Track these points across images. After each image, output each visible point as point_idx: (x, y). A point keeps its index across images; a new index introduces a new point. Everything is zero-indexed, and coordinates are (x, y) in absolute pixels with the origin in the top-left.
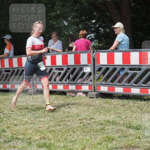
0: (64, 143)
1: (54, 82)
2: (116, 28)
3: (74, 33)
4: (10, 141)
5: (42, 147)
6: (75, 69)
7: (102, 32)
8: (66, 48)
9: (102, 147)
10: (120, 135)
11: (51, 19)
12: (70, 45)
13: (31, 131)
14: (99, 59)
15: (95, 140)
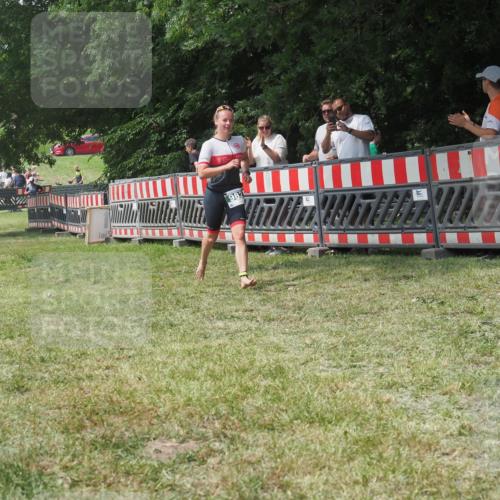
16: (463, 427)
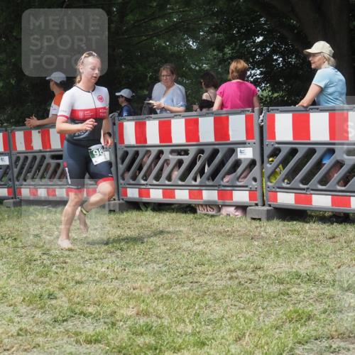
0: (194, 325)
1: (167, 182)
2: (314, 55)
3: (213, 67)
4: (66, 320)
5: (141, 334)
6: (216, 152)
7: (279, 64)
8: (195, 103)
9: (282, 335)
10: (326, 307)
11: (158, 36)
12: (205, 96)
13: (116, 296)
14: (274, 128)
15: (266, 320)
16: (21, 330)
